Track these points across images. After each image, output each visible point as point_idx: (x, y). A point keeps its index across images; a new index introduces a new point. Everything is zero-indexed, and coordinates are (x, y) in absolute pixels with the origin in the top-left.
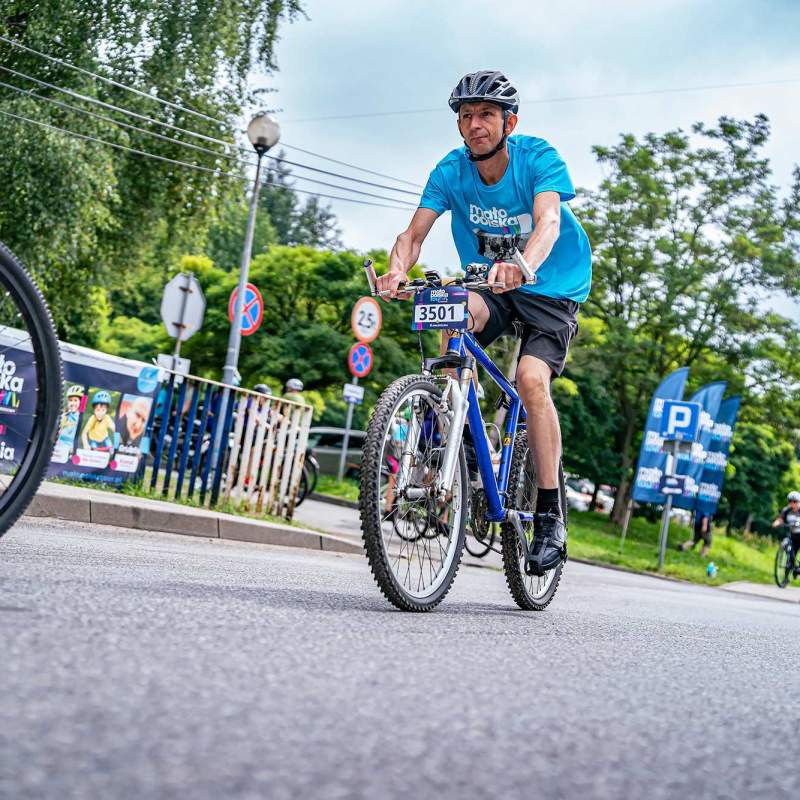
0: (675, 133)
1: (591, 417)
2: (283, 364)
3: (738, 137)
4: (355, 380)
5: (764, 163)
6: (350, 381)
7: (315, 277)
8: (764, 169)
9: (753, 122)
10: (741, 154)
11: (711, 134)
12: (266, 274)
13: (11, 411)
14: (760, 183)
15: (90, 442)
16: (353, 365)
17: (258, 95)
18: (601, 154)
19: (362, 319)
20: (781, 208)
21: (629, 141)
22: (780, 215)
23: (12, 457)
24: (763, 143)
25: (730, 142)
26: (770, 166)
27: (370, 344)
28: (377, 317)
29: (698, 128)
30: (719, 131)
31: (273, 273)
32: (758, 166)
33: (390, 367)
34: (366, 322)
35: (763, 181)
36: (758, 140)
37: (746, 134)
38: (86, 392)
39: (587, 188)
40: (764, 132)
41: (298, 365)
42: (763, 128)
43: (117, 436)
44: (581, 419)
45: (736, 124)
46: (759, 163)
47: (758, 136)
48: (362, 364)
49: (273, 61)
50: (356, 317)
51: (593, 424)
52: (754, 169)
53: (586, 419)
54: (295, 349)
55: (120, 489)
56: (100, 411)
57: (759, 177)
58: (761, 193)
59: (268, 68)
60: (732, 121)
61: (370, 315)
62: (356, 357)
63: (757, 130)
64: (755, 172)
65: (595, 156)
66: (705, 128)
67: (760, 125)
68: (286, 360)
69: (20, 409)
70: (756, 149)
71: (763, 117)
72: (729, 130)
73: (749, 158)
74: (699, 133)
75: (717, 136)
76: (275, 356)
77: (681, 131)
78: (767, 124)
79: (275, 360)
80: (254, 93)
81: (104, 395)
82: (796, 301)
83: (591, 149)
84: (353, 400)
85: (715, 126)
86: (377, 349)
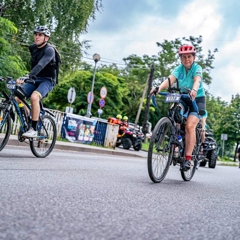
0: (178, 39)
1: (156, 115)
2: (81, 103)
3: (194, 41)
4: (101, 108)
5: (200, 48)
6: (99, 108)
7: (88, 80)
8: (200, 49)
9: (198, 37)
10: (195, 46)
11: (187, 40)
12: (75, 79)
13: (75, 131)
14: (200, 53)
15: (86, 135)
16: (100, 104)
17: (87, 42)
18: (158, 44)
19: (103, 92)
20: (205, 61)
21: (166, 41)
22: (205, 62)
23: (75, 139)
24: (201, 43)
25: (192, 42)
26: (202, 49)
27: (104, 99)
28: (106, 92)
29: (184, 38)
30: (189, 40)
31: (77, 79)
32: (199, 49)
33: (107, 104)
34: (103, 93)
35: (200, 52)
36: (199, 42)
37: (197, 41)
38: (86, 126)
39: (156, 55)
40: (201, 40)
41: (85, 103)
42: (201, 39)
43: (90, 134)
44: (153, 116)
45: (194, 38)
46: (199, 48)
47: (199, 41)
48: (102, 104)
49: (86, 30)
50: (101, 92)
51: (156, 117)
52: (198, 49)
53: (154, 116)
54: (83, 99)
55: (91, 145)
56: (87, 129)
57: (199, 51)
58: (200, 56)
59: (85, 32)
60: (193, 37)
61: (104, 91)
62: (101, 102)
63: (199, 39)
64: (198, 50)
65: (157, 45)
66: (186, 39)
67: (200, 38)
68: (81, 102)
69: (77, 130)
70: (199, 44)
71: (201, 36)
72: (192, 39)
73: (197, 47)
74: (184, 40)
75: (189, 41)
76: (79, 101)
77: (179, 38)
78: (202, 38)
79: (78, 102)
80: (86, 41)
81: (88, 126)
82: (209, 86)
83: (156, 43)
84: (100, 113)
85: (188, 38)
86: (105, 99)
